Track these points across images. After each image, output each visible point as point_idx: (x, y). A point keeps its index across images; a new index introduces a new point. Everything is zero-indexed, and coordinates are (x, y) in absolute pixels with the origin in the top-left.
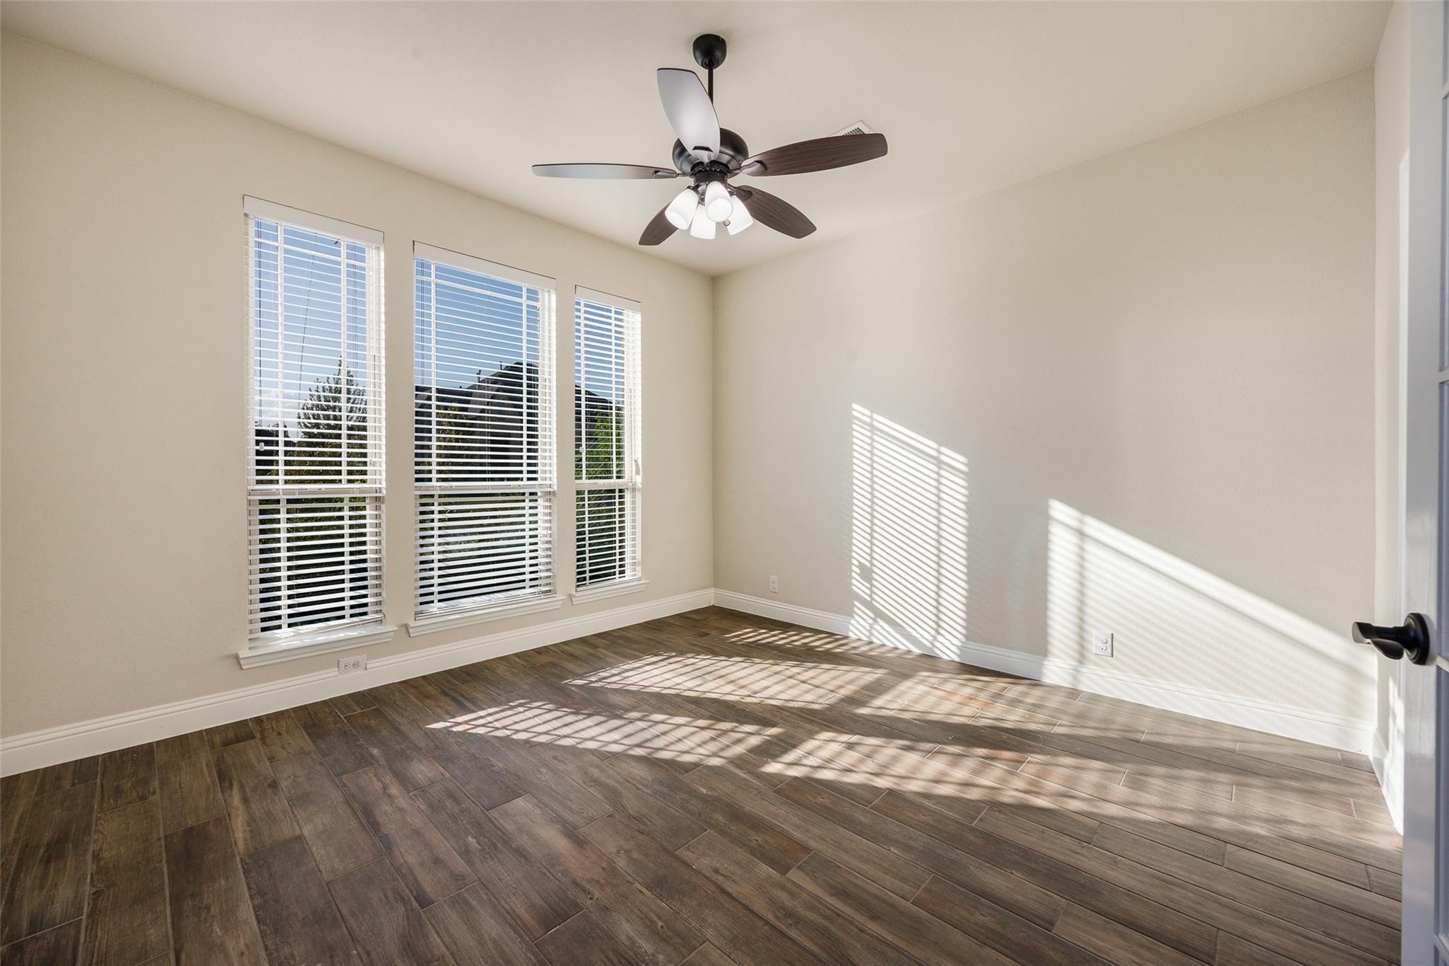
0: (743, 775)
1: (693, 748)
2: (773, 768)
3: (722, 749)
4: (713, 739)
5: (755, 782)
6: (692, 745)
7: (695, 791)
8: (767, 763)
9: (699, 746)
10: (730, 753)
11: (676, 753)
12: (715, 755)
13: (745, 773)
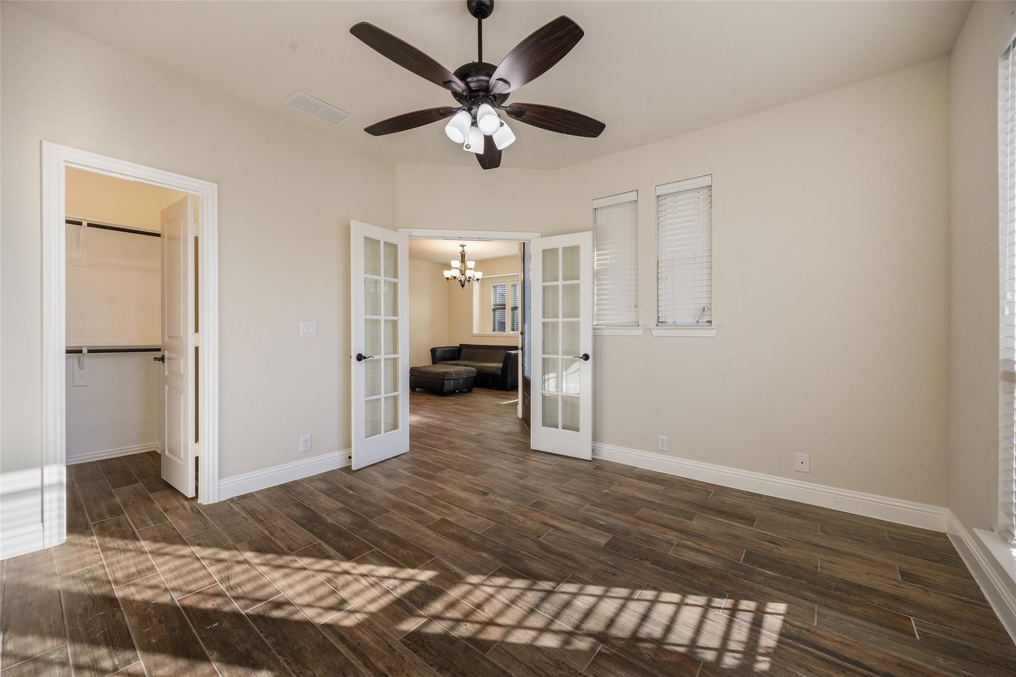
0: (455, 568)
1: (498, 592)
2: (425, 575)
3: (469, 593)
4: (479, 606)
5: (447, 563)
6: (499, 597)
7: (491, 554)
8: (431, 580)
9: (492, 596)
10: (465, 588)
11: (511, 586)
12: (476, 586)
13: (454, 570)
